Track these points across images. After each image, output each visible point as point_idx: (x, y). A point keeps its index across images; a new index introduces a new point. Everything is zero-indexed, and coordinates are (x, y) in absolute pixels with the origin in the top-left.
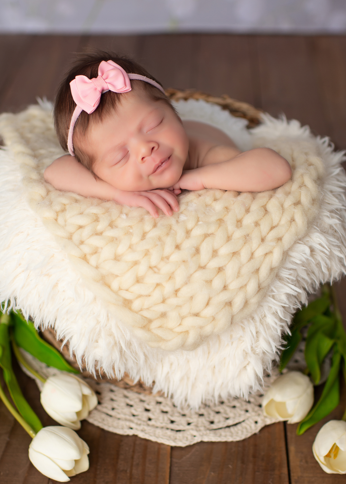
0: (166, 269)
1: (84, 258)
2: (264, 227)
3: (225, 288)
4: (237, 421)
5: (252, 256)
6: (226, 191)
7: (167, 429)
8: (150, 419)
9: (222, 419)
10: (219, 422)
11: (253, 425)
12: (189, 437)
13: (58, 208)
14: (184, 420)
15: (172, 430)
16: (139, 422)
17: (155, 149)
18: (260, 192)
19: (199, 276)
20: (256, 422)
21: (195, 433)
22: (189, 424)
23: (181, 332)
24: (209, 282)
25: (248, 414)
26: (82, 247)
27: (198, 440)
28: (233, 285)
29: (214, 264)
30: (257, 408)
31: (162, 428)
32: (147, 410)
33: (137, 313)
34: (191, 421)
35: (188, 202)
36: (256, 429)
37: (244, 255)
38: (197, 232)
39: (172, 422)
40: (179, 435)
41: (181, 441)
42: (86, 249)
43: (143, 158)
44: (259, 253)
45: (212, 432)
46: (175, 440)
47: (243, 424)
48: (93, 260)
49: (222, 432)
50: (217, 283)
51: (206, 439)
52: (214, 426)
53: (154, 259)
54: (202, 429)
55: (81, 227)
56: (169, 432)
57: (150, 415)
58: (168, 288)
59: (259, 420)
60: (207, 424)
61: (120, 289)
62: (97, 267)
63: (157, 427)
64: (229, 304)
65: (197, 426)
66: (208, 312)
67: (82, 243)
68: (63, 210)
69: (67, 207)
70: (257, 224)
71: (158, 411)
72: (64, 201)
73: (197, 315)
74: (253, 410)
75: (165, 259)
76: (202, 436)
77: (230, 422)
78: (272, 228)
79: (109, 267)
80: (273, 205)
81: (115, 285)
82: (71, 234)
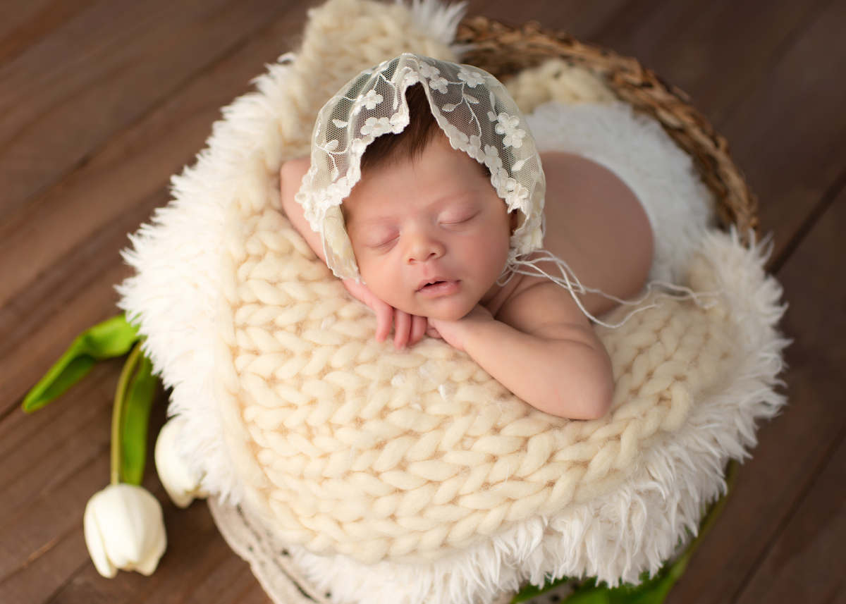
0: (323, 442)
2: (501, 470)
3: (393, 517)
5: (454, 501)
6: (493, 378)
13: (254, 249)
17: (435, 257)
18: (542, 412)
19: (362, 481)
23: (307, 529)
24: (372, 498)
26: (240, 333)
28: (405, 522)
29: (393, 479)
33: (261, 466)
35: (427, 359)
37: (445, 492)
38: (397, 419)
42: (242, 341)
43: (411, 260)
44: (468, 502)
48: (242, 360)
50: (384, 506)
53: (317, 417)
55: (259, 303)
58: (315, 466)
61: (253, 422)
62: (240, 374)
64: (390, 540)
66: (355, 530)
67: (244, 327)
68: (259, 258)
69: (269, 256)
70: (494, 459)
72: (272, 243)
73: (340, 524)
75: (332, 427)
78: (512, 478)
79: (254, 386)
80: (540, 444)
81: (250, 413)
82: (241, 304)
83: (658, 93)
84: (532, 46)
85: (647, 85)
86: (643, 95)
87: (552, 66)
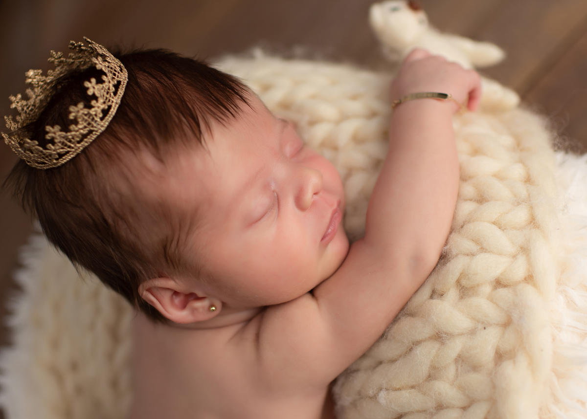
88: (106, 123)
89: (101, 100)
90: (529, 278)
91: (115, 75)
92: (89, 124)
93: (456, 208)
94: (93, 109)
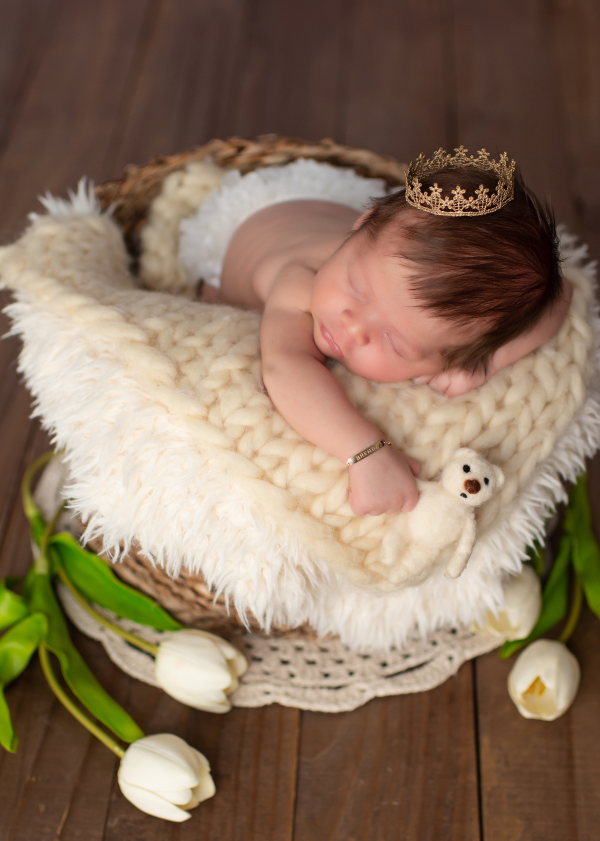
1: (263, 477)
4: (421, 660)
7: (322, 688)
8: (292, 676)
9: (399, 658)
10: (395, 663)
11: (447, 663)
12: (357, 694)
14: (342, 670)
15: (329, 688)
16: (278, 682)
20: (451, 659)
21: (363, 686)
22: (351, 674)
25: (437, 649)
26: (258, 460)
27: (369, 695)
30: (449, 637)
31: (314, 688)
32: (285, 663)
34: (352, 668)
36: (452, 669)
39: (326, 676)
40: (341, 693)
41: (345, 701)
42: (264, 464)
45: (389, 680)
46: (336, 702)
47: (433, 664)
48: (279, 478)
49: (403, 678)
51: (381, 693)
52: (389, 670)
54: (373, 677)
55: (248, 429)
56: (325, 693)
57: (291, 668)
59: (454, 653)
60: (378, 668)
62: (287, 488)
63: (305, 688)
65: (363, 674)
67: (255, 454)
68: (216, 402)
71: (301, 662)
72: (212, 384)
74: (445, 641)
76: (374, 688)
77: (412, 662)
81: (317, 508)
82: (236, 441)
83: (253, 149)
84: (146, 181)
85: (240, 149)
86: (243, 158)
87: (171, 183)
88: (440, 213)
89: (452, 202)
90: (206, 418)
91: (481, 205)
92: (434, 203)
93: (284, 419)
94: (443, 201)
